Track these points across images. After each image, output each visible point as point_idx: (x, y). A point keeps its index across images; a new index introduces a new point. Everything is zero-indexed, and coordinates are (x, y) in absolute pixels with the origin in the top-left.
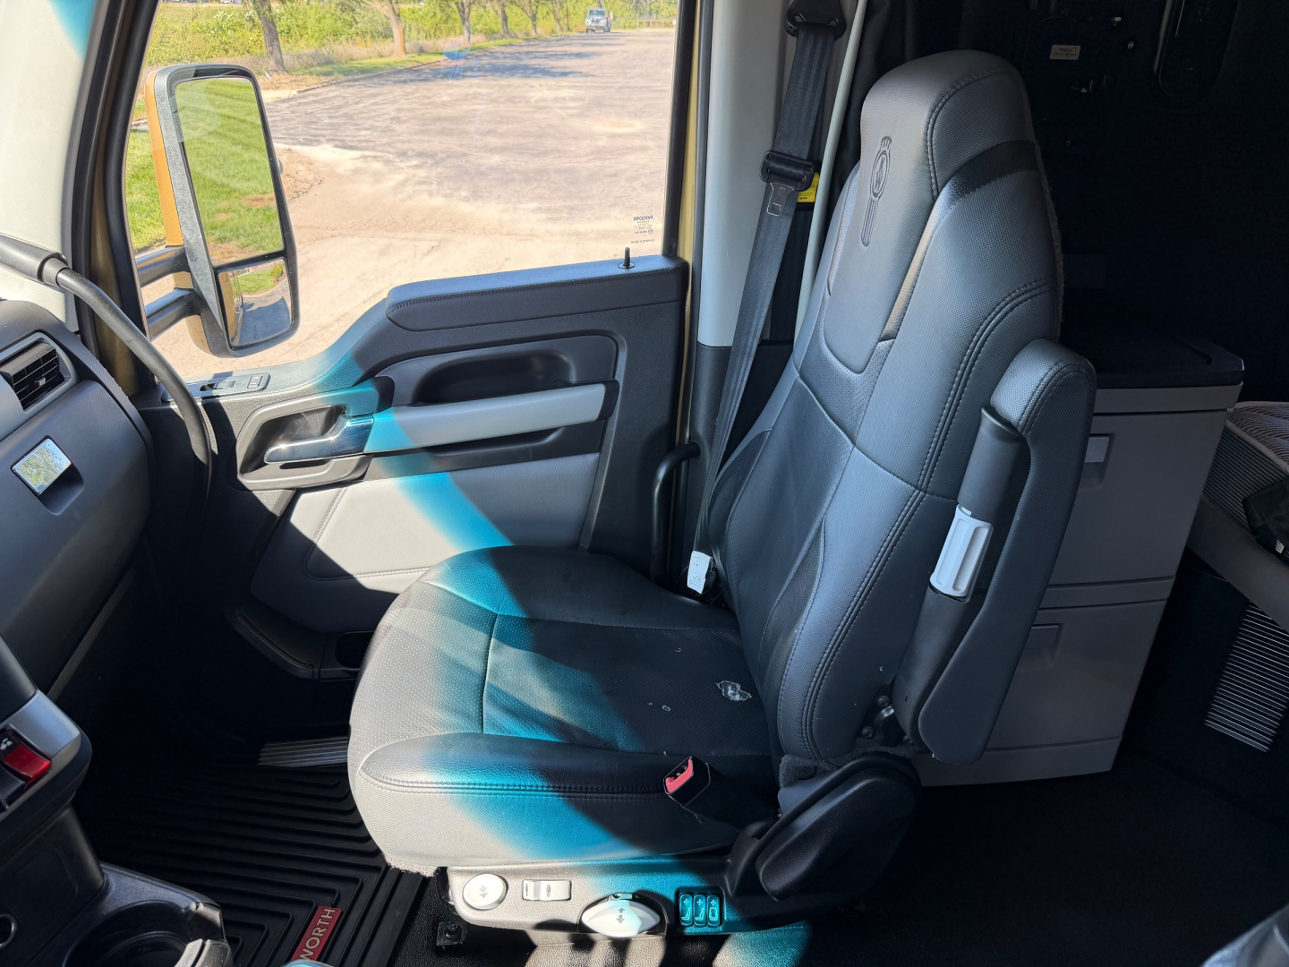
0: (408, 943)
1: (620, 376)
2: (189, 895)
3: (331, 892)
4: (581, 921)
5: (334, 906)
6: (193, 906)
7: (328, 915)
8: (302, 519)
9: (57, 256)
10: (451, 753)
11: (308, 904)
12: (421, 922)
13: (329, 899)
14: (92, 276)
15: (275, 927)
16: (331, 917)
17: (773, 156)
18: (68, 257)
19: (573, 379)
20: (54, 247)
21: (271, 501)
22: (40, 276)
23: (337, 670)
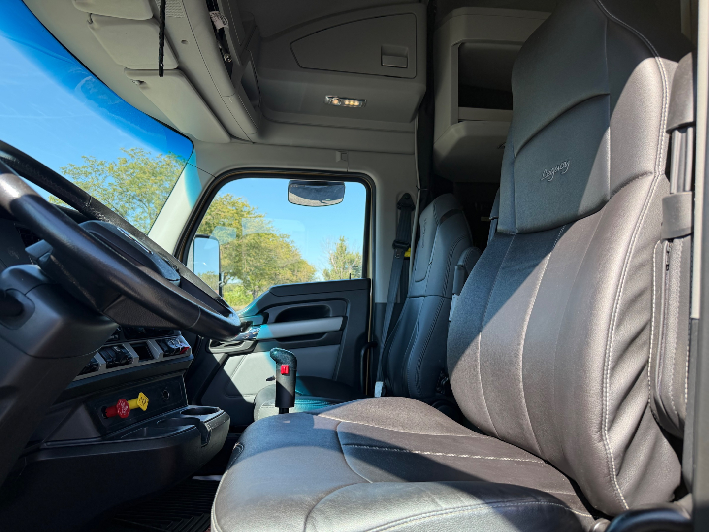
1: (348, 315)
8: (228, 368)
17: (396, 242)
19: (331, 316)
21: (218, 357)
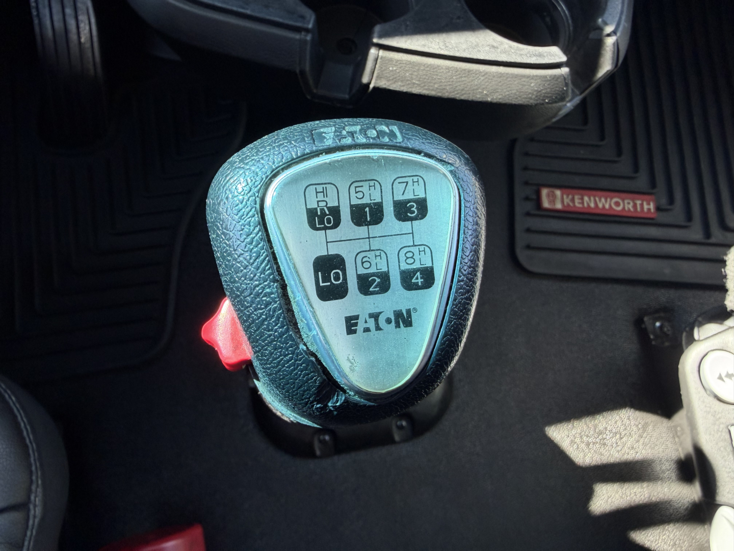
0: (640, 290)
2: (624, 18)
3: (671, 201)
4: (720, 505)
5: (658, 209)
6: (609, 29)
7: (648, 207)
11: (653, 185)
12: (663, 296)
13: (664, 201)
15: (624, 166)
16: (645, 210)
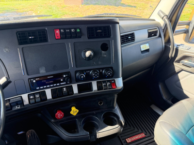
6: (121, 120)
7: (143, 135)
8: (180, 75)
9: (167, 16)
10: (176, 134)
11: (142, 131)
13: (145, 133)
14: (171, 21)
15: (136, 130)
18: (168, 16)
20: (167, 14)
21: (177, 69)
22: (163, 18)
23: (170, 102)
